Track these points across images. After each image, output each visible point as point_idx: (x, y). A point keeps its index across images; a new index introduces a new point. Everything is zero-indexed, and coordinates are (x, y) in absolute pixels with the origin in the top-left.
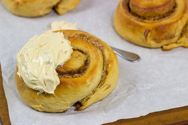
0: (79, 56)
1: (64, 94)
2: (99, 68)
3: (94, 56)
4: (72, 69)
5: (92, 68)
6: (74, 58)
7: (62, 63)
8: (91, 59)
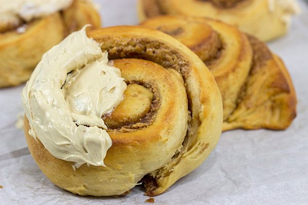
0: (140, 92)
1: (122, 163)
2: (179, 106)
3: (167, 86)
4: (129, 118)
5: (167, 109)
6: (130, 97)
7: (108, 110)
8: (162, 93)
